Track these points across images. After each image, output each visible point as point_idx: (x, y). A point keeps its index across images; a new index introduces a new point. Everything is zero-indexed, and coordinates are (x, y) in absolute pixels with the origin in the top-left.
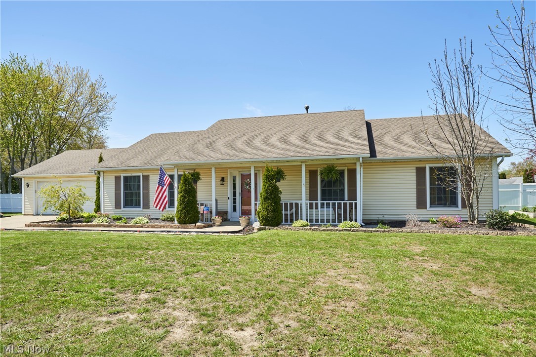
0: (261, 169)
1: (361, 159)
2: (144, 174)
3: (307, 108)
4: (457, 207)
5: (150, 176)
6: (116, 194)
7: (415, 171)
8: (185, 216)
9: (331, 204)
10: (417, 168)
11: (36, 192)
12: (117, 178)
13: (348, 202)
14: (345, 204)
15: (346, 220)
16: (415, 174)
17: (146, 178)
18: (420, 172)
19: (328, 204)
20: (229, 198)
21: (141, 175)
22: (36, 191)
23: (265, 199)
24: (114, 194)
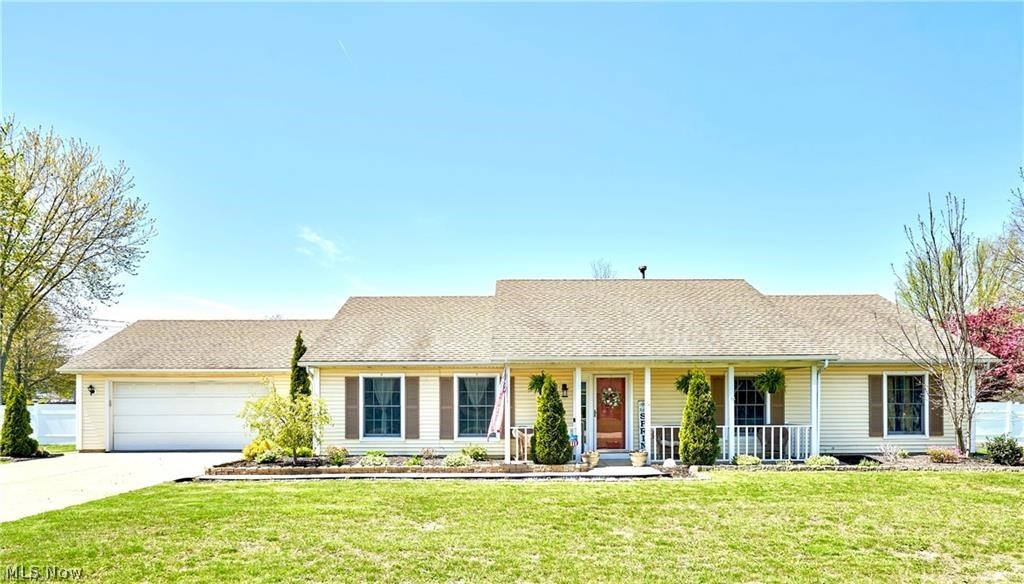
0: (632, 372)
1: (827, 362)
2: (408, 375)
3: (643, 270)
4: (924, 434)
5: (421, 379)
6: (347, 411)
7: (867, 381)
8: (558, 451)
9: (755, 430)
10: (870, 376)
11: (110, 405)
12: (351, 383)
13: (773, 427)
14: (768, 430)
15: (778, 458)
16: (867, 385)
17: (413, 383)
18: (875, 382)
19: (751, 431)
20: (574, 420)
21: (402, 376)
22: (110, 402)
23: (696, 422)
24: (344, 411)
